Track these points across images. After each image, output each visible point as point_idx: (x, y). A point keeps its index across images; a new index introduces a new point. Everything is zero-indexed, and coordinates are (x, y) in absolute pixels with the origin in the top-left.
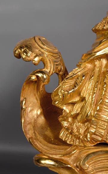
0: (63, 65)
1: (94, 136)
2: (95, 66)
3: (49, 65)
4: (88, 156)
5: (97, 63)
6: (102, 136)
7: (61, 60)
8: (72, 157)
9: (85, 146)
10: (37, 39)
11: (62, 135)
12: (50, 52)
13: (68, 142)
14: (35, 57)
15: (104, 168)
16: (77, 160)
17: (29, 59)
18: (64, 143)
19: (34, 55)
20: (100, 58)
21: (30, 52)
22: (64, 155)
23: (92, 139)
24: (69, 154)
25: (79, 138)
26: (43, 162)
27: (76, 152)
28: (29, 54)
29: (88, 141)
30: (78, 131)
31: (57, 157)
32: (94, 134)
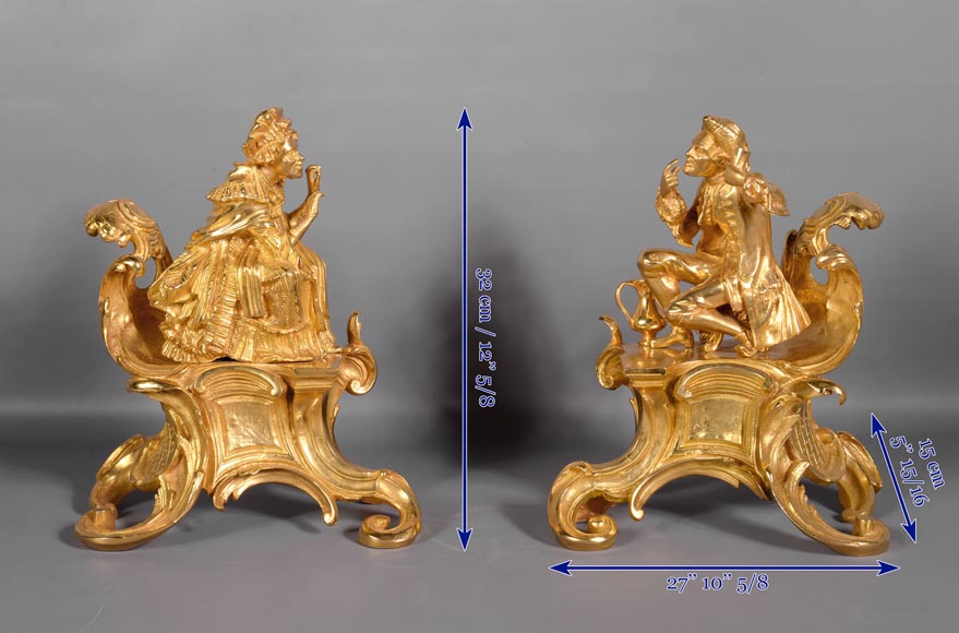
0: (163, 243)
1: (210, 347)
2: (211, 250)
3: (142, 246)
4: (204, 375)
5: (214, 246)
6: (222, 347)
7: (160, 237)
8: (183, 378)
9: (199, 363)
10: (122, 205)
11: (167, 350)
12: (142, 226)
13: (175, 359)
14: (122, 235)
15: (226, 391)
16: (189, 381)
17: (110, 238)
18: (170, 361)
19: (120, 232)
20: (217, 239)
21: (114, 228)
22: (170, 376)
23: (209, 351)
24: (177, 374)
25: (191, 352)
26: (141, 386)
27: (187, 371)
28: (112, 232)
29: (203, 355)
30: (189, 343)
31: (162, 378)
32: (212, 344)
